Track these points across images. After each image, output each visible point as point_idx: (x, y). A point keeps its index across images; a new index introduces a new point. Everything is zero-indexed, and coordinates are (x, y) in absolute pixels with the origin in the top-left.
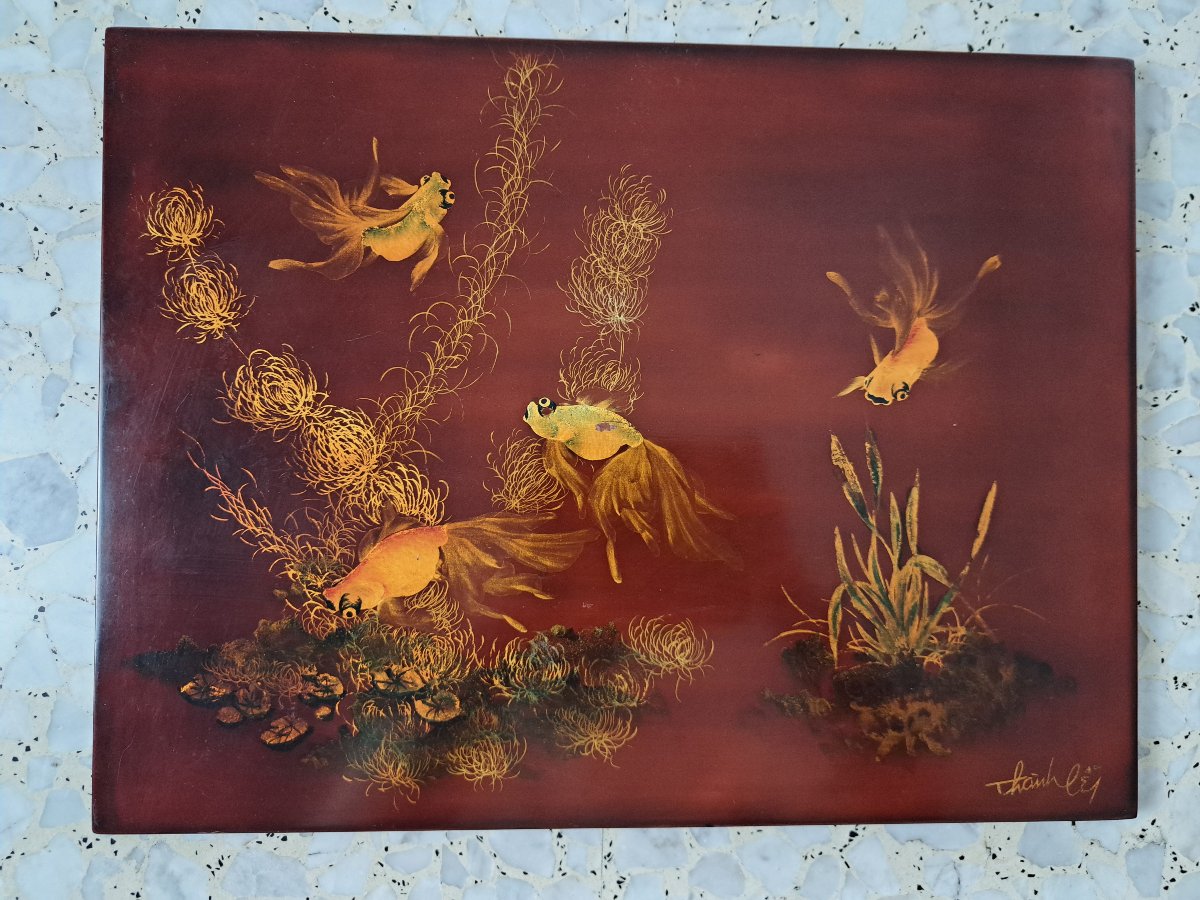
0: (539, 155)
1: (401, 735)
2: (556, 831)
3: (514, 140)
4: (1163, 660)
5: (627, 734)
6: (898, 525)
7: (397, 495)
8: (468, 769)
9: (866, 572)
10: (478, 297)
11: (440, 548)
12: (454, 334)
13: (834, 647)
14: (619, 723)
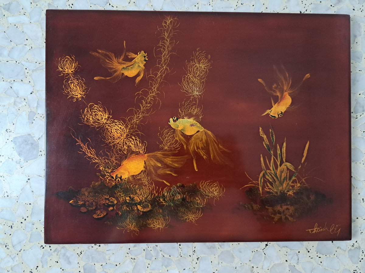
0: (173, 45)
1: (133, 215)
2: (179, 244)
3: (165, 41)
4: (359, 194)
5: (200, 215)
6: (279, 154)
7: (132, 145)
8: (153, 225)
9: (270, 168)
10: (155, 88)
11: (145, 161)
12: (148, 98)
13: (261, 190)
14: (197, 212)
